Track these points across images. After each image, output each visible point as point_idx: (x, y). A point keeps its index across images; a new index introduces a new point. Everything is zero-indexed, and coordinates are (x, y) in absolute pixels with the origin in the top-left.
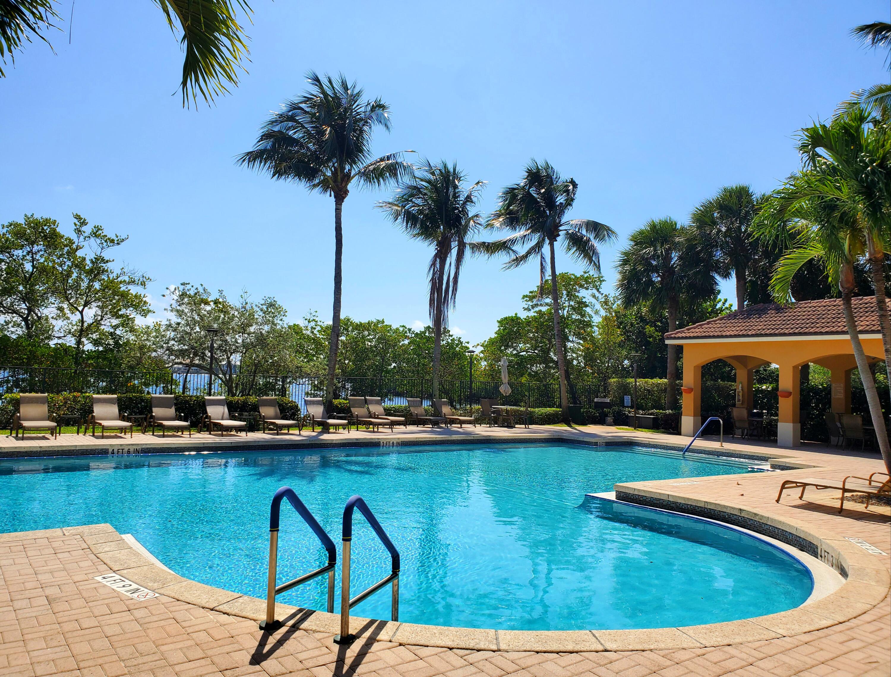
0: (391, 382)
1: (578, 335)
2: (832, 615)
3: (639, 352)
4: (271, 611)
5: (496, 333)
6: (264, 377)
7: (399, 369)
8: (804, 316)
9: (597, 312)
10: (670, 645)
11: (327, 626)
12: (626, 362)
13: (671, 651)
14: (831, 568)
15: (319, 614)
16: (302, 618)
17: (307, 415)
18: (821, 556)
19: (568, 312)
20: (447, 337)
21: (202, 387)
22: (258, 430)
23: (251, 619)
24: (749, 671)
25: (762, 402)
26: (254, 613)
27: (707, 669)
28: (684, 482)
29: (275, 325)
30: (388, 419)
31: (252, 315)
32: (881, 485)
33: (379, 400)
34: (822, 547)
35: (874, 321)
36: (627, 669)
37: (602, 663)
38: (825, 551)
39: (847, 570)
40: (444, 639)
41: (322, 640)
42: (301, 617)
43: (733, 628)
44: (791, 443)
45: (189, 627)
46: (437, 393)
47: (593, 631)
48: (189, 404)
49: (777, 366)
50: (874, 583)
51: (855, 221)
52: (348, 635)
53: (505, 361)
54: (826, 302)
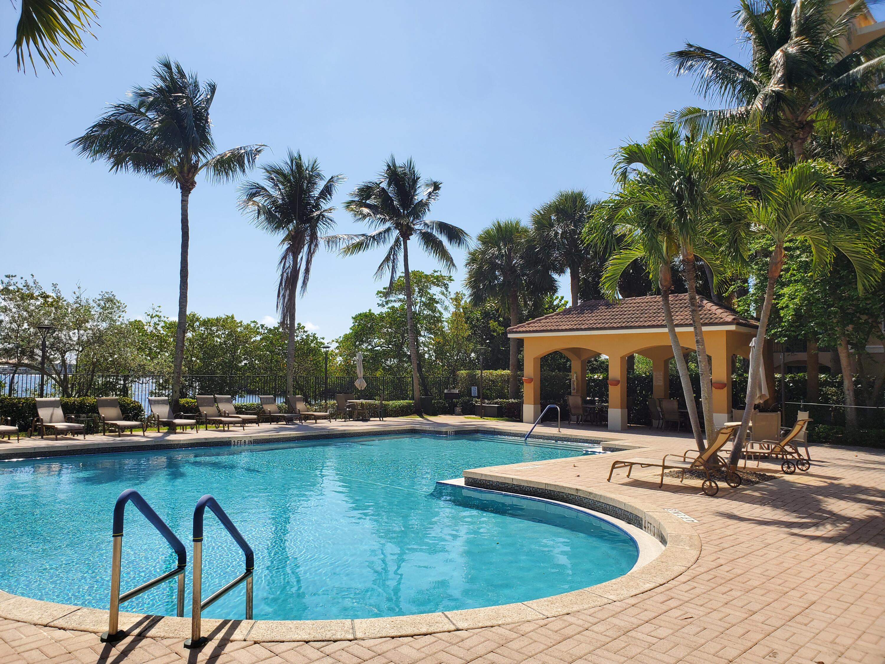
0: (242, 379)
1: (429, 330)
2: (655, 578)
3: (484, 346)
4: (114, 620)
5: (351, 329)
6: (103, 376)
7: (251, 367)
8: (630, 311)
9: (446, 309)
10: (516, 619)
11: (177, 631)
12: (473, 355)
13: (517, 624)
14: (653, 537)
15: (168, 620)
16: (150, 625)
17: (151, 415)
18: (645, 527)
19: (420, 307)
20: (302, 333)
21: (33, 388)
22: (97, 432)
23: (91, 632)
24: (584, 635)
25: (594, 390)
26: (94, 625)
27: (549, 637)
28: (526, 466)
29: (115, 321)
30: (239, 417)
31: (88, 310)
32: (693, 461)
33: (229, 398)
34: (646, 519)
35: (687, 315)
36: (478, 645)
37: (454, 642)
38: (648, 523)
39: (666, 537)
40: (300, 633)
41: (171, 646)
42: (148, 624)
43: (571, 598)
44: (619, 427)
45: (20, 646)
46: (291, 390)
47: (445, 612)
48: (17, 407)
49: (607, 357)
50: (687, 548)
51: (670, 227)
52: (200, 638)
53: (360, 356)
54: (648, 299)
